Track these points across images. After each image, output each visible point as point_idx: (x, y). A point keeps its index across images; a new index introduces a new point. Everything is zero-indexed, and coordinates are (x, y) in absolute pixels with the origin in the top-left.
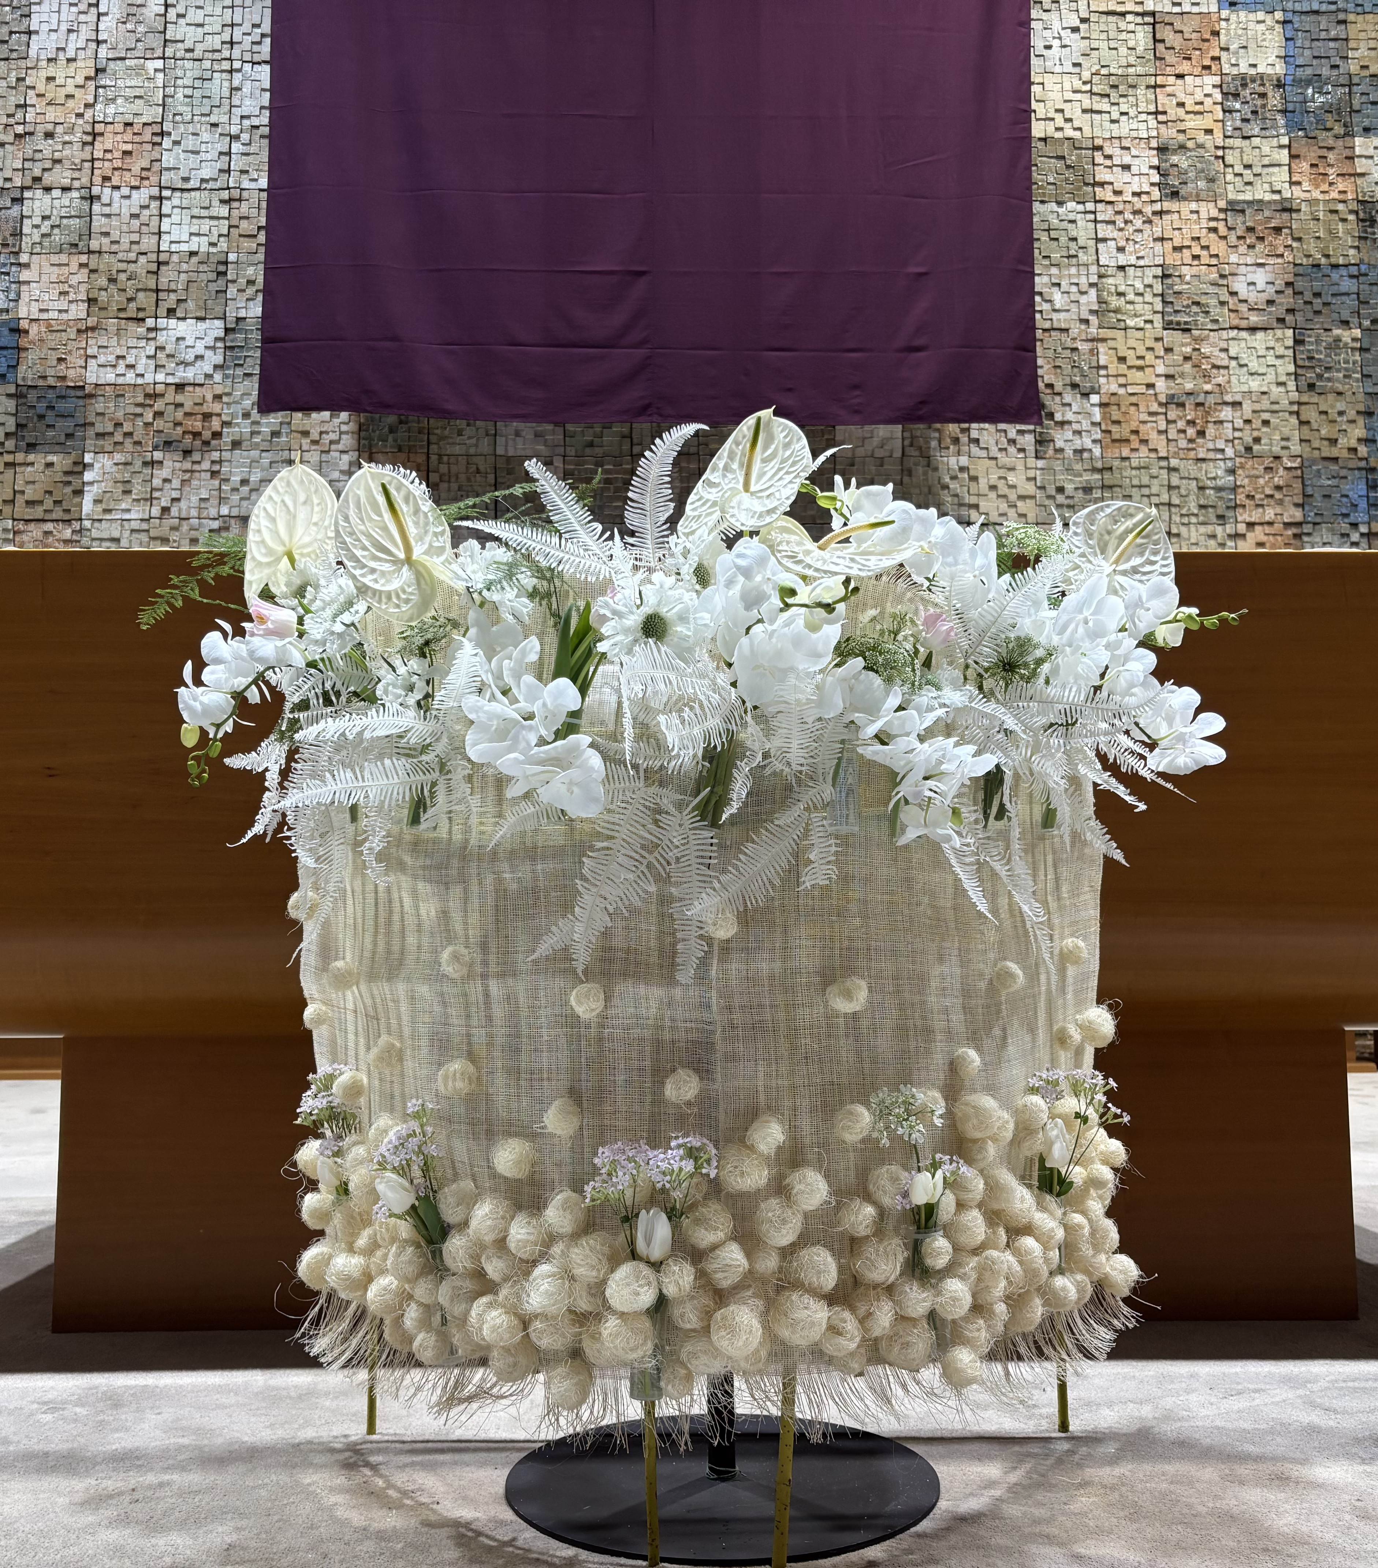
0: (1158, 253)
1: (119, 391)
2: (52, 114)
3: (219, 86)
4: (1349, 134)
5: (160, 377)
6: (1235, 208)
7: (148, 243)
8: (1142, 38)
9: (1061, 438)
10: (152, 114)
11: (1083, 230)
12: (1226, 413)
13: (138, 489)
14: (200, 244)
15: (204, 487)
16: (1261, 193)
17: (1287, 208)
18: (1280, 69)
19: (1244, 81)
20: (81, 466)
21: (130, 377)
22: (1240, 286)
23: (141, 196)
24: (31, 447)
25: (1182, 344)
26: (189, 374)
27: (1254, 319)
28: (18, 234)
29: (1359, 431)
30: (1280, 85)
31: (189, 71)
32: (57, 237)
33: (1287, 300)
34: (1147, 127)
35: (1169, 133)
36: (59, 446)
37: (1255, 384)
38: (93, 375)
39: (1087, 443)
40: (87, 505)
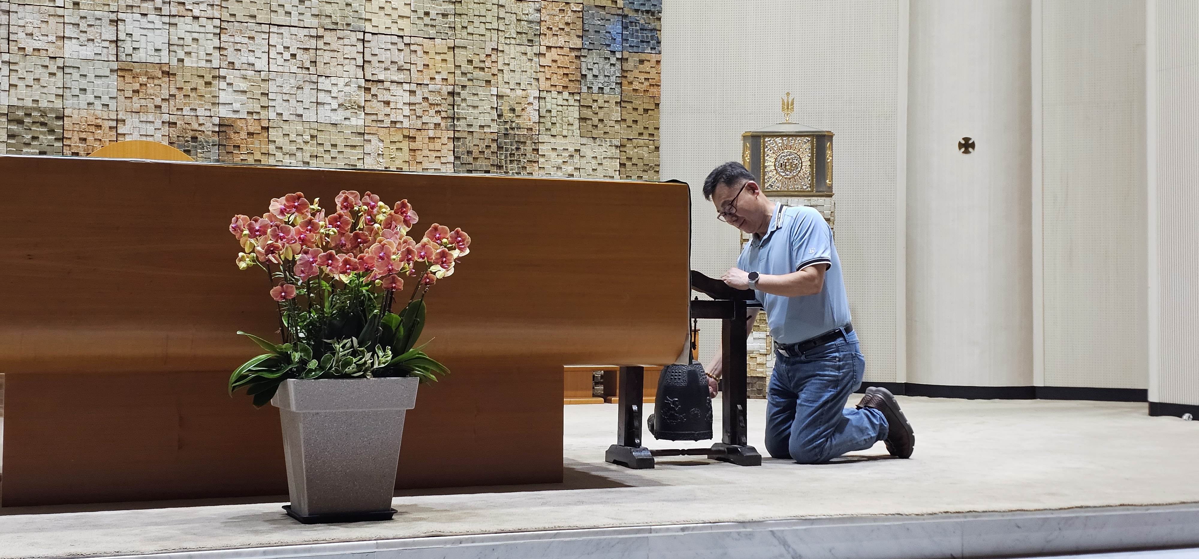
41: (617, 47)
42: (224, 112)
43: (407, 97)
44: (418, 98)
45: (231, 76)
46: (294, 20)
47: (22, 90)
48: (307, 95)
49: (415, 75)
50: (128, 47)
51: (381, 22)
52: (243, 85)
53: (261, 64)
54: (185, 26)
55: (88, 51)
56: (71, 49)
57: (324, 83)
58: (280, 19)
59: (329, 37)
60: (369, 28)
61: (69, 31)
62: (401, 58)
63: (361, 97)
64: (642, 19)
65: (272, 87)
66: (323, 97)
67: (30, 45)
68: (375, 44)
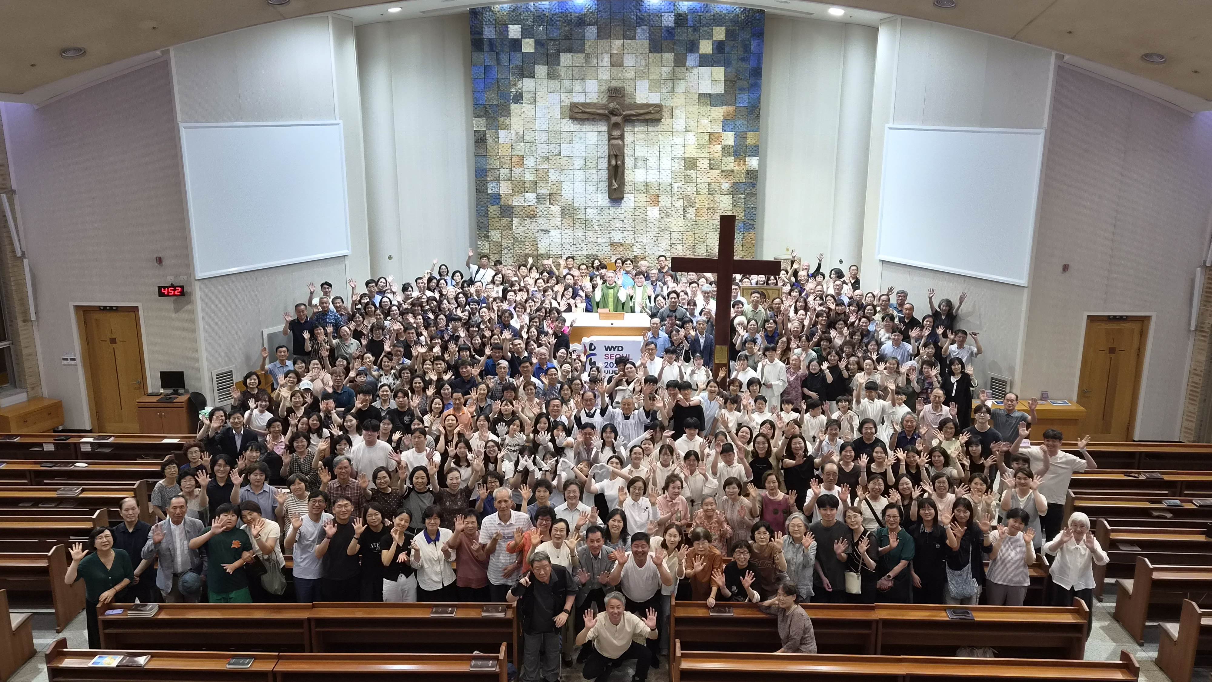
0: (707, 180)
1: (519, 206)
2: (504, 154)
3: (534, 148)
4: (745, 157)
5: (526, 204)
6: (722, 171)
7: (522, 179)
8: (707, 138)
9: (688, 216)
10: (522, 154)
11: (694, 176)
12: (718, 211)
13: (523, 224)
14: (531, 179)
15: (534, 224)
16: (728, 168)
17: (733, 171)
18: (733, 144)
19: (726, 146)
20: (512, 220)
21: (520, 204)
22: (722, 186)
23: (521, 170)
24: (503, 217)
25: (711, 197)
26: (530, 204)
27: (725, 193)
28: (499, 177)
29: (743, 214)
30: (733, 147)
31: (528, 145)
32: (506, 178)
33: (731, 189)
34: (707, 155)
35: (711, 156)
36: (508, 217)
37: (725, 205)
38: (514, 204)
39: (692, 216)
40: (514, 228)
41: (742, 230)
42: (635, 254)
43: (682, 247)
44: (684, 247)
45: (637, 244)
46: (652, 229)
47: (589, 251)
48: (656, 248)
49: (684, 242)
50: (612, 239)
51: (675, 229)
52: (640, 247)
53: (644, 241)
54: (626, 233)
55: (603, 241)
56: (600, 241)
57: (660, 245)
58: (648, 230)
59: (661, 233)
60: (671, 230)
61: (599, 236)
62: (680, 238)
63: (669, 248)
64: (750, 222)
65: (647, 247)
66: (659, 248)
67: (590, 240)
68: (673, 234)
